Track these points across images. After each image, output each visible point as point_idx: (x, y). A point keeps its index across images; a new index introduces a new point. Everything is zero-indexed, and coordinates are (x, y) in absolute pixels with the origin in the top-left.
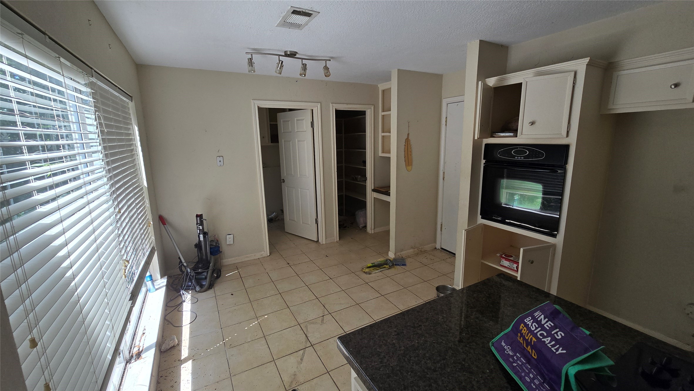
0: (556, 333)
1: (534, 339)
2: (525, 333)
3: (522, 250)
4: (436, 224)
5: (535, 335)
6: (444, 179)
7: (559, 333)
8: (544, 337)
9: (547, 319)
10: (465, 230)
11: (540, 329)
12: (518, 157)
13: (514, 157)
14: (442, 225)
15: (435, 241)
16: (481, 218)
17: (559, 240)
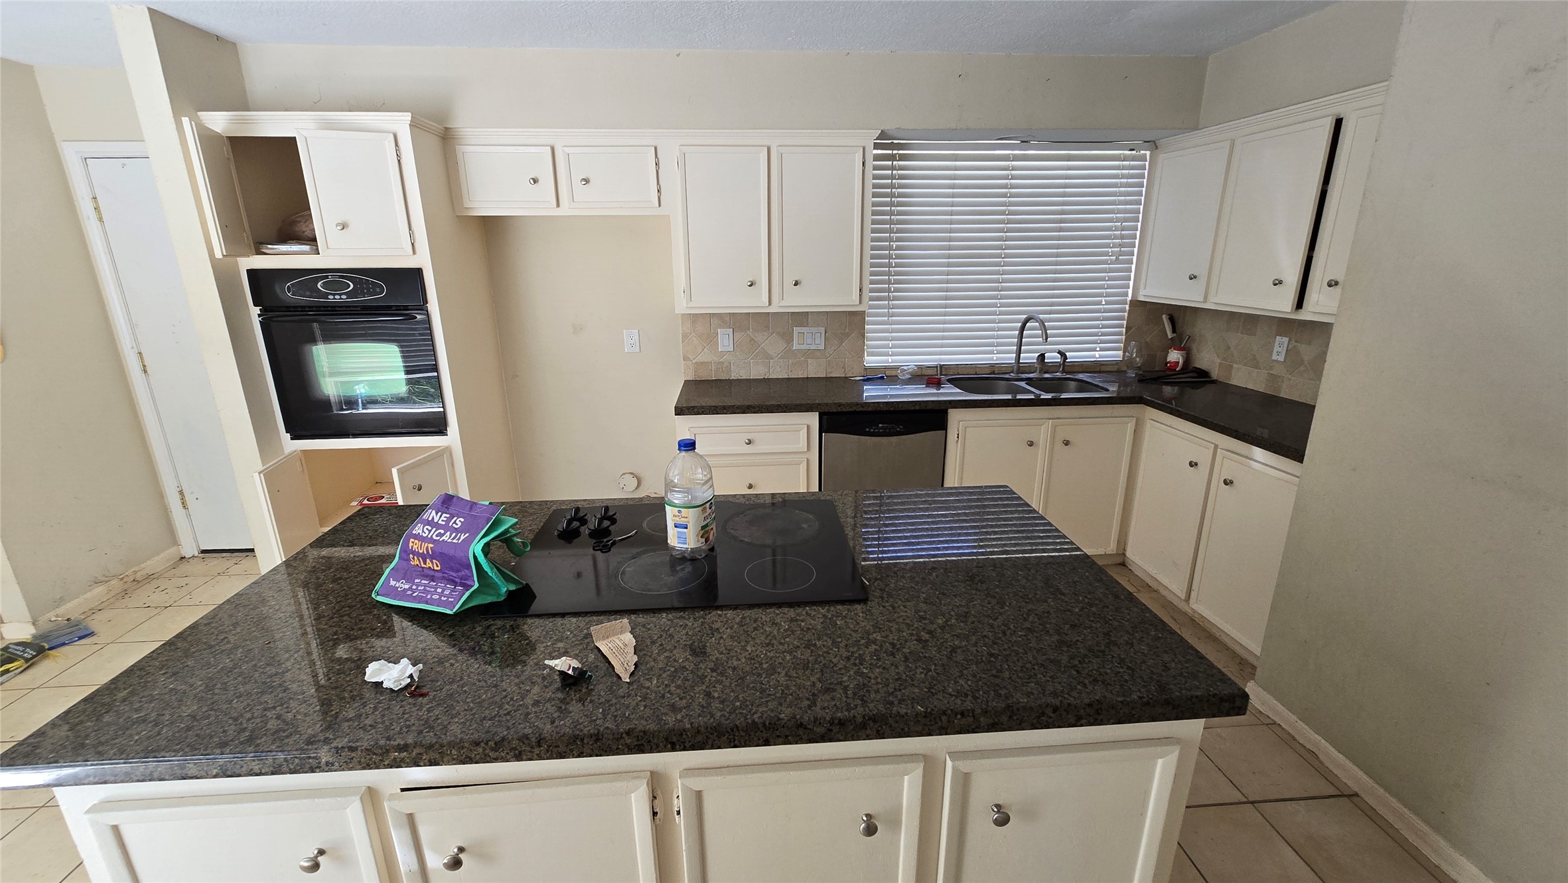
0: (455, 522)
1: (431, 545)
2: (418, 548)
3: (394, 471)
4: (161, 496)
5: (431, 540)
6: (145, 371)
7: (457, 522)
8: (440, 535)
9: (440, 514)
10: (260, 473)
11: (434, 529)
12: (334, 295)
13: (326, 296)
14: (181, 492)
15: (174, 541)
16: (292, 439)
17: (453, 437)
